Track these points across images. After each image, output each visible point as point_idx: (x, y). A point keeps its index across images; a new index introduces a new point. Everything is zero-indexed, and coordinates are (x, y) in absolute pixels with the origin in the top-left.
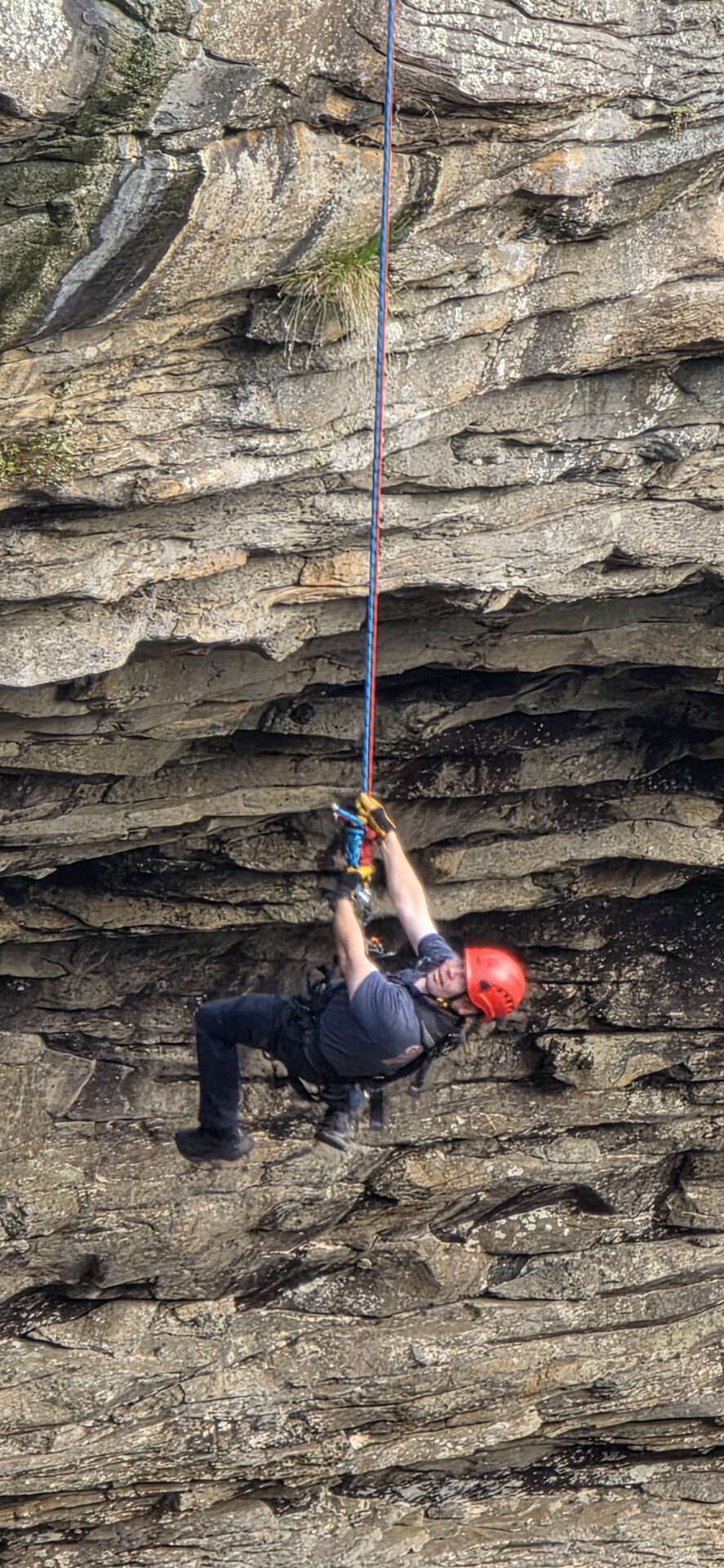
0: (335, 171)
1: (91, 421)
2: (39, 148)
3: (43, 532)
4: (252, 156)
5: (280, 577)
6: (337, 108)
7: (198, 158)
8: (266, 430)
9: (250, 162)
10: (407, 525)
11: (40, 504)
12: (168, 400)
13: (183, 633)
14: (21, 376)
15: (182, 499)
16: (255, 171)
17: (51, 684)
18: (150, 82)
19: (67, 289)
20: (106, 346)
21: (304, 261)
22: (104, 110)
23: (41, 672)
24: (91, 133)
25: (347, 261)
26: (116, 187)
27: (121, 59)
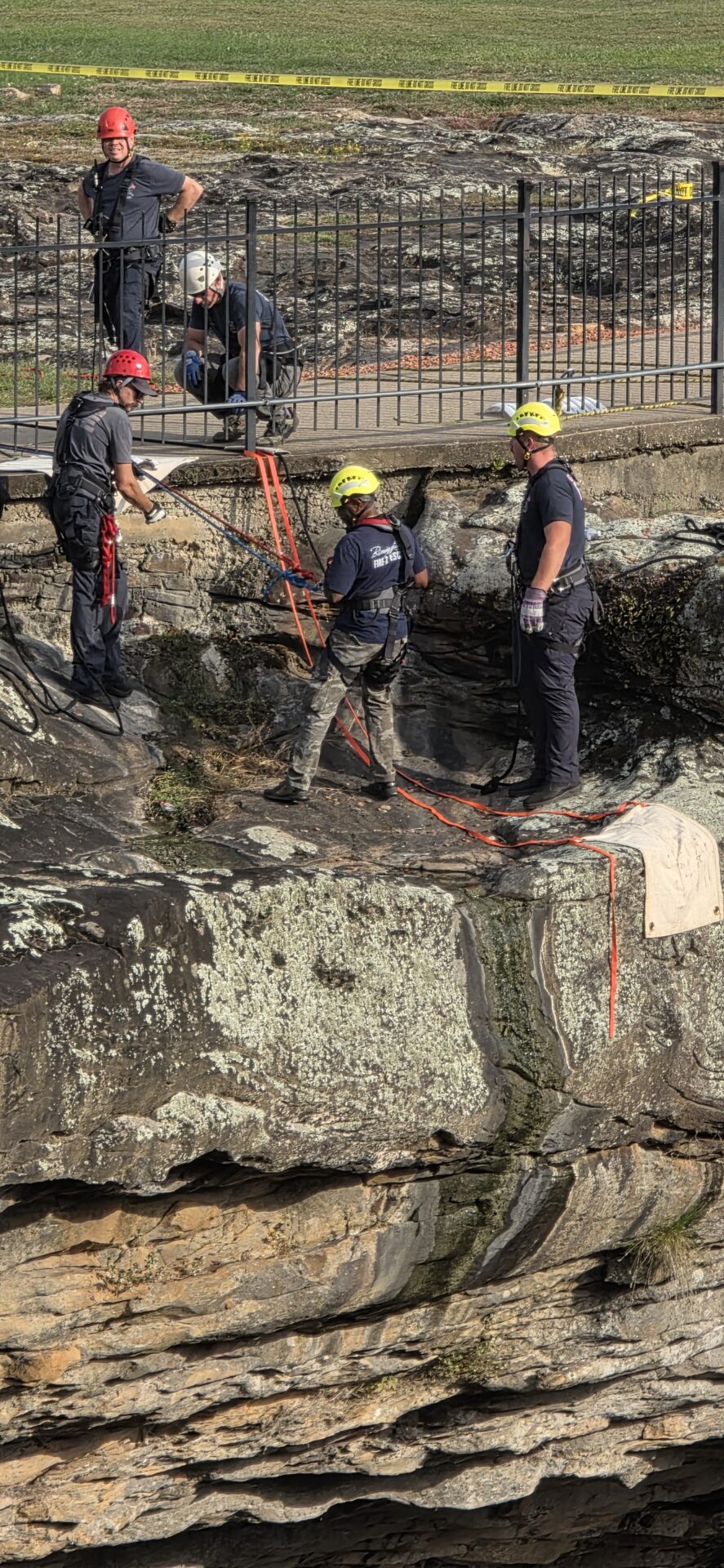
0: (658, 1174)
1: (508, 1337)
2: (469, 1164)
3: (479, 1410)
4: (606, 1165)
5: (630, 1433)
6: (658, 1134)
7: (571, 1168)
8: (619, 1340)
9: (604, 1169)
10: (710, 1398)
11: (477, 1392)
12: (557, 1323)
13: (570, 1471)
14: (462, 1310)
15: (567, 1386)
16: (607, 1176)
17: (486, 1507)
18: (539, 1120)
19: (490, 1254)
20: (516, 1289)
21: (640, 1231)
22: (510, 1139)
23: (480, 1500)
24: (503, 1154)
25: (667, 1231)
26: (520, 1187)
27: (521, 1107)
